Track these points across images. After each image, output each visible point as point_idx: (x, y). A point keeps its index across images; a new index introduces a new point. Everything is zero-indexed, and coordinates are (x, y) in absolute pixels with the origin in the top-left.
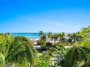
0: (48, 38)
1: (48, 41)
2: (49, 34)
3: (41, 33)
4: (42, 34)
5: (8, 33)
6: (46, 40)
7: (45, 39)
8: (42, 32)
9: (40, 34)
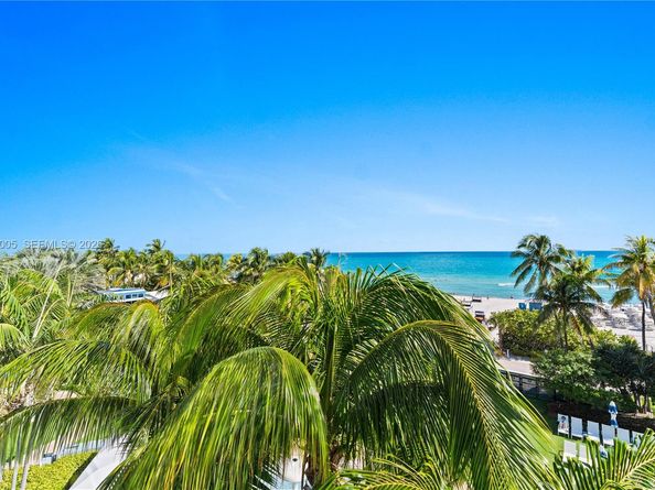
0: (620, 298)
1: (619, 332)
2: (628, 260)
3: (537, 254)
4: (544, 265)
5: (317, 253)
6: (596, 316)
7: (581, 307)
8: (542, 241)
9: (529, 259)
